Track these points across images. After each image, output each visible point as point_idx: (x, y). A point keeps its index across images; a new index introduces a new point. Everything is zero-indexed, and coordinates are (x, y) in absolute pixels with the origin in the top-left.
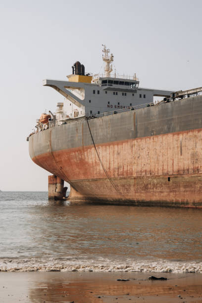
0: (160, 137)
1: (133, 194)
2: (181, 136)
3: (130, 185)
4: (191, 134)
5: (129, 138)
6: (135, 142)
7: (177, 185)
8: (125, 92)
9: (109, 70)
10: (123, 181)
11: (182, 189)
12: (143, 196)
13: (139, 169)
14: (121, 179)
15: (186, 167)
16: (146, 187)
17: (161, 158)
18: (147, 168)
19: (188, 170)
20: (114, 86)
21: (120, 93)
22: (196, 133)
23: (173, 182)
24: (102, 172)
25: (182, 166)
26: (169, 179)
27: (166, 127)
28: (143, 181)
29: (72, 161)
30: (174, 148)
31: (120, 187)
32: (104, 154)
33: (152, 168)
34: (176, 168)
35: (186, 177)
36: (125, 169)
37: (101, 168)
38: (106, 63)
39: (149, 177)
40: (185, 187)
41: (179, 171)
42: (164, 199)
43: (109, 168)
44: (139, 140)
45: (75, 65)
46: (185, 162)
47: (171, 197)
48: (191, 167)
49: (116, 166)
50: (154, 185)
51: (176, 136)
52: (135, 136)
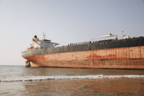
0: (67, 53)
1: (58, 65)
2: (73, 53)
3: (58, 63)
4: (75, 52)
5: (58, 53)
6: (60, 54)
7: (72, 63)
8: (48, 43)
9: (44, 38)
10: (56, 62)
11: (73, 64)
12: (62, 66)
13: (61, 60)
14: (55, 62)
15: (74, 59)
16: (63, 64)
17: (67, 57)
18: (63, 59)
19: (75, 60)
20: (46, 41)
21: (47, 43)
22: (77, 52)
23: (70, 63)
24: (49, 60)
25: (73, 59)
26: (69, 62)
27: (68, 51)
28: (62, 62)
29: (40, 57)
30: (71, 55)
31: (55, 64)
32: (50, 56)
33: (64, 60)
34: (71, 60)
35: (74, 62)
36: (57, 59)
37: (49, 59)
38: (44, 36)
39: (63, 62)
40: (74, 64)
41: (72, 60)
42: (68, 66)
43: (52, 59)
44: (61, 53)
45: (35, 36)
46: (74, 58)
47: (70, 66)
48: (75, 59)
49: (54, 59)
50: (65, 63)
51: (71, 53)
52: (60, 52)
